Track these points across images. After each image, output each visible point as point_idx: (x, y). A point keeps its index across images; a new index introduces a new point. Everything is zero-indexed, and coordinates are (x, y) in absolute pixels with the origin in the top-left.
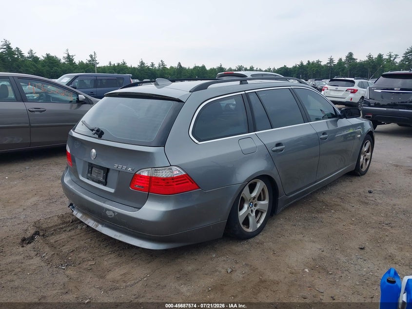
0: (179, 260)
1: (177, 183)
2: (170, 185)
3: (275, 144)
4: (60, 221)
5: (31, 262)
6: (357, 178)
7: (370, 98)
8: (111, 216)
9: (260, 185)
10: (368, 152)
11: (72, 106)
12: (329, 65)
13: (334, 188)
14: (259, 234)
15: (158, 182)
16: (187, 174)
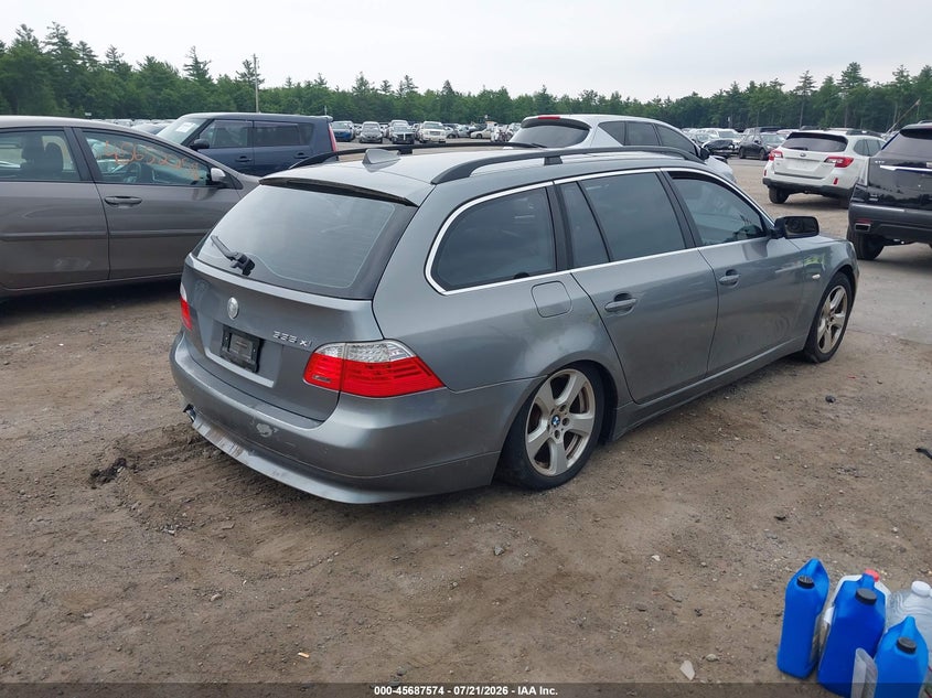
0: (400, 526)
1: (398, 374)
2: (382, 378)
3: (613, 296)
4: (166, 441)
5: (110, 518)
6: (809, 367)
7: (870, 184)
8: (266, 433)
9: (576, 381)
10: (838, 310)
11: (196, 193)
12: (800, 93)
13: (752, 390)
14: (570, 479)
15: (359, 372)
16: (418, 357)
